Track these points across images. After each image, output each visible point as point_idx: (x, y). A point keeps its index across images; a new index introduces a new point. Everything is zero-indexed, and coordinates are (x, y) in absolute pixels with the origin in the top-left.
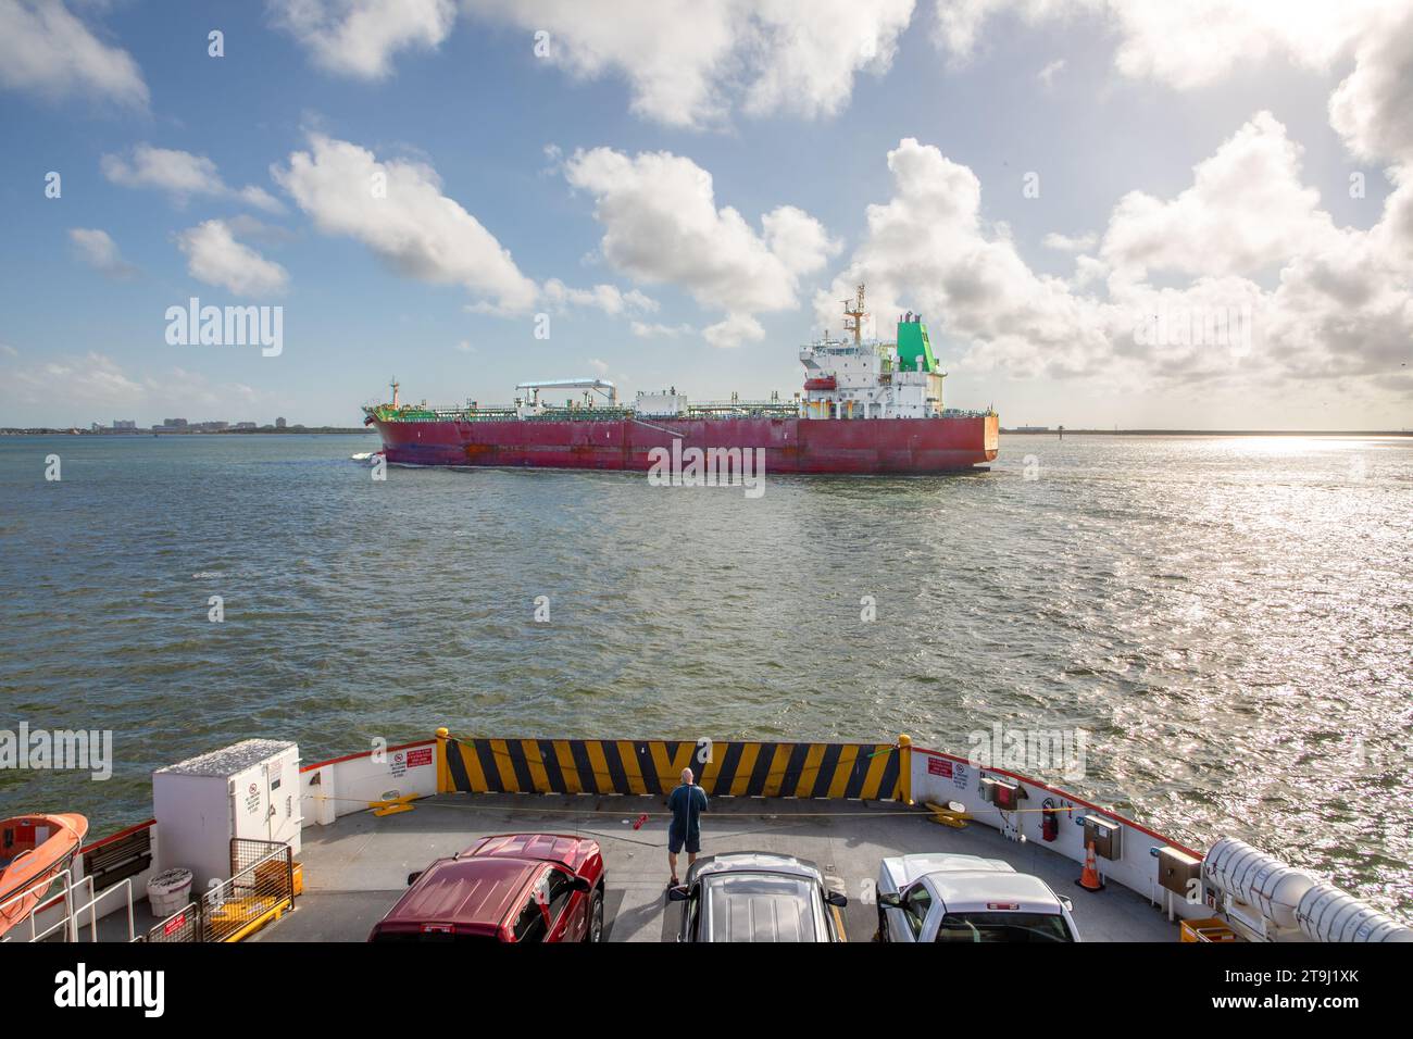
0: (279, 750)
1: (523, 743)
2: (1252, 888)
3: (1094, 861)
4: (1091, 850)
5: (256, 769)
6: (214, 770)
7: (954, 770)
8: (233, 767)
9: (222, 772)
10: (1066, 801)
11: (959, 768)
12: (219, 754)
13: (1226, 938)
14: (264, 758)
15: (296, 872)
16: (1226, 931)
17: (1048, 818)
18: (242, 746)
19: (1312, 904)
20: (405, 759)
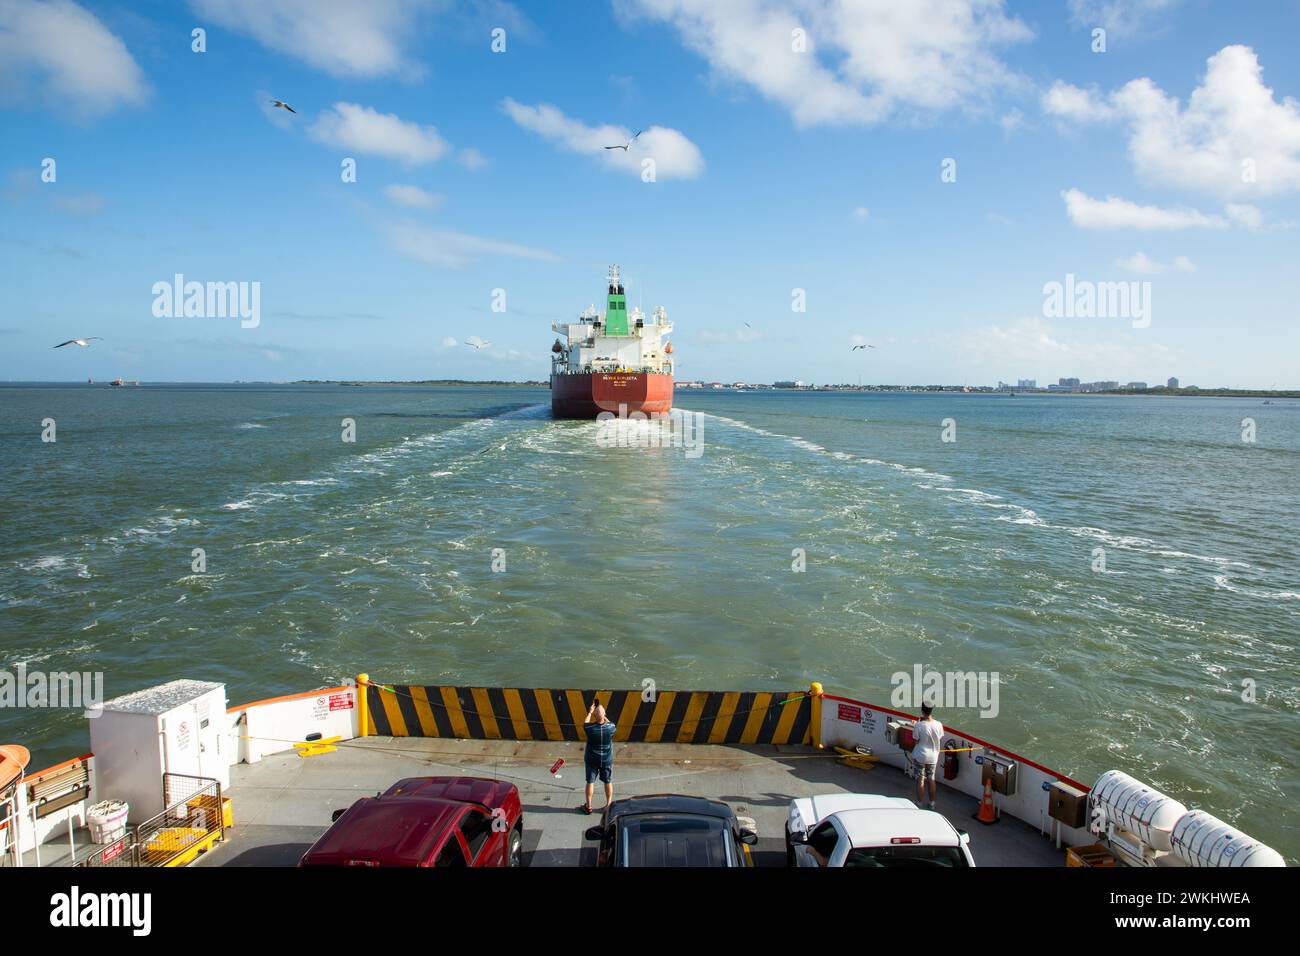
0: (206, 690)
1: (442, 690)
2: (1132, 816)
3: (990, 796)
4: (988, 787)
5: (186, 708)
6: (146, 709)
7: (863, 715)
8: (163, 706)
9: (153, 709)
10: (967, 741)
11: (867, 714)
12: (150, 693)
13: (1108, 862)
14: (193, 698)
15: (226, 806)
16: (1107, 856)
17: (950, 758)
18: (172, 686)
19: (1185, 829)
20: (327, 703)
